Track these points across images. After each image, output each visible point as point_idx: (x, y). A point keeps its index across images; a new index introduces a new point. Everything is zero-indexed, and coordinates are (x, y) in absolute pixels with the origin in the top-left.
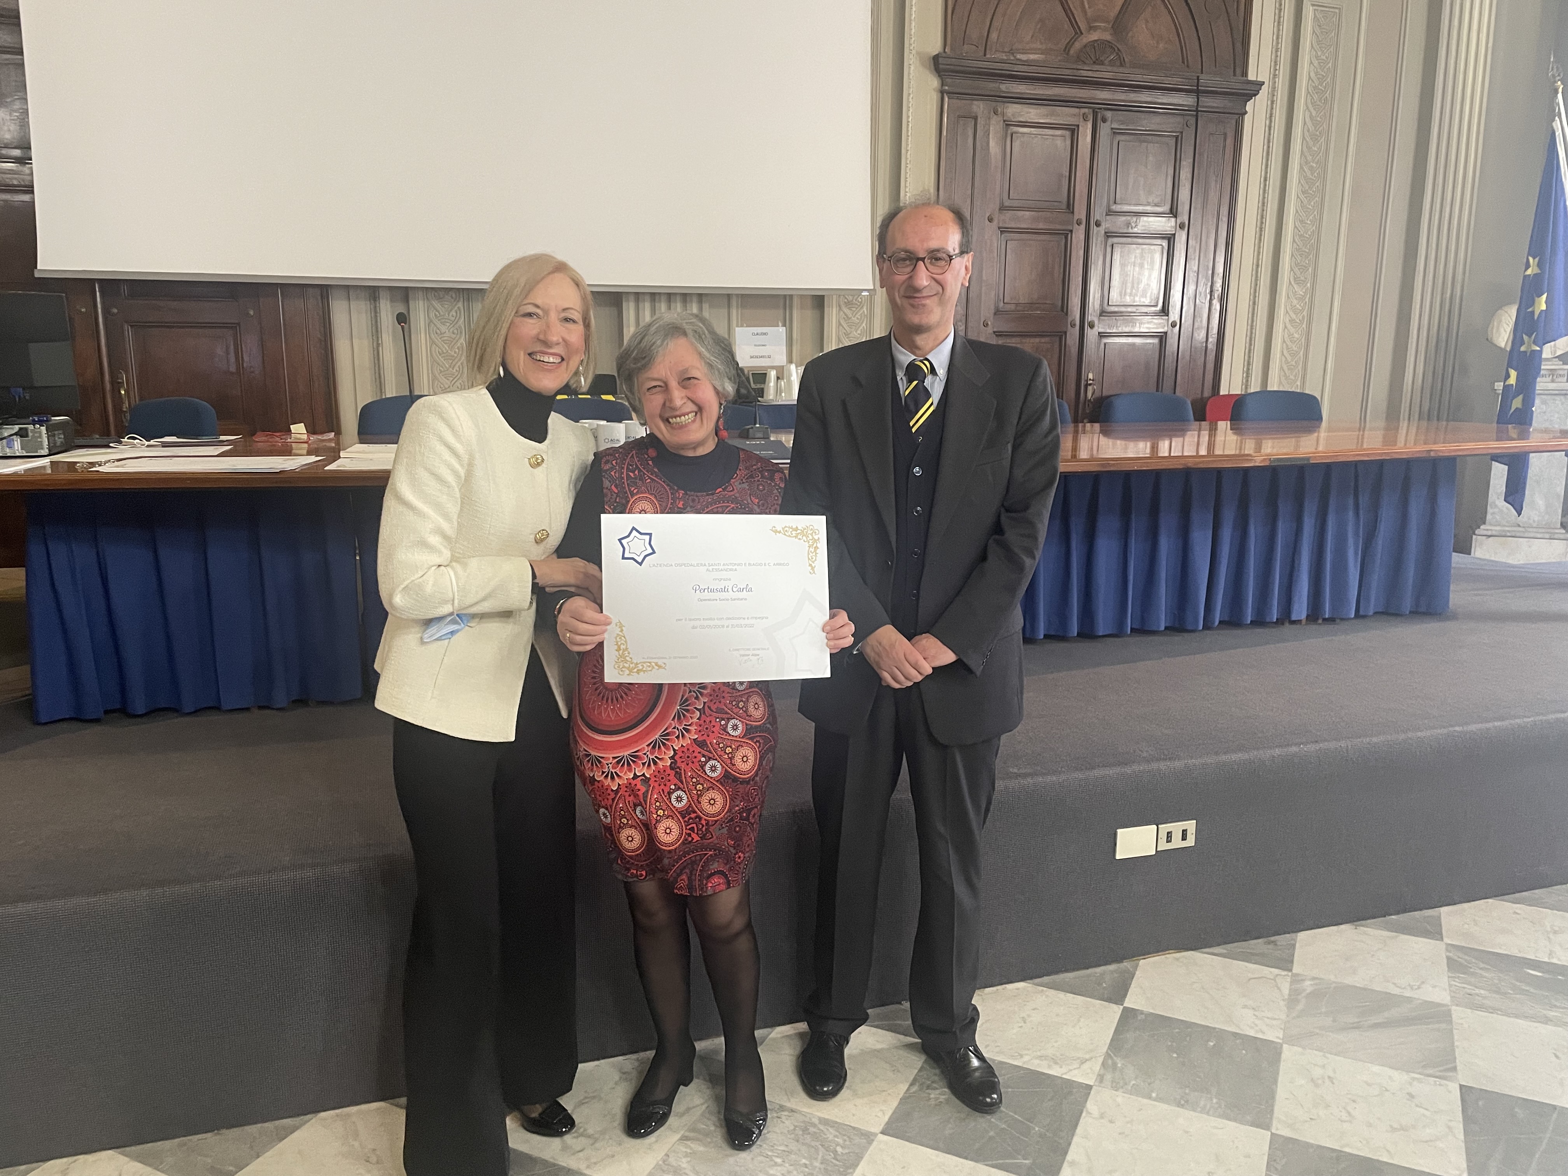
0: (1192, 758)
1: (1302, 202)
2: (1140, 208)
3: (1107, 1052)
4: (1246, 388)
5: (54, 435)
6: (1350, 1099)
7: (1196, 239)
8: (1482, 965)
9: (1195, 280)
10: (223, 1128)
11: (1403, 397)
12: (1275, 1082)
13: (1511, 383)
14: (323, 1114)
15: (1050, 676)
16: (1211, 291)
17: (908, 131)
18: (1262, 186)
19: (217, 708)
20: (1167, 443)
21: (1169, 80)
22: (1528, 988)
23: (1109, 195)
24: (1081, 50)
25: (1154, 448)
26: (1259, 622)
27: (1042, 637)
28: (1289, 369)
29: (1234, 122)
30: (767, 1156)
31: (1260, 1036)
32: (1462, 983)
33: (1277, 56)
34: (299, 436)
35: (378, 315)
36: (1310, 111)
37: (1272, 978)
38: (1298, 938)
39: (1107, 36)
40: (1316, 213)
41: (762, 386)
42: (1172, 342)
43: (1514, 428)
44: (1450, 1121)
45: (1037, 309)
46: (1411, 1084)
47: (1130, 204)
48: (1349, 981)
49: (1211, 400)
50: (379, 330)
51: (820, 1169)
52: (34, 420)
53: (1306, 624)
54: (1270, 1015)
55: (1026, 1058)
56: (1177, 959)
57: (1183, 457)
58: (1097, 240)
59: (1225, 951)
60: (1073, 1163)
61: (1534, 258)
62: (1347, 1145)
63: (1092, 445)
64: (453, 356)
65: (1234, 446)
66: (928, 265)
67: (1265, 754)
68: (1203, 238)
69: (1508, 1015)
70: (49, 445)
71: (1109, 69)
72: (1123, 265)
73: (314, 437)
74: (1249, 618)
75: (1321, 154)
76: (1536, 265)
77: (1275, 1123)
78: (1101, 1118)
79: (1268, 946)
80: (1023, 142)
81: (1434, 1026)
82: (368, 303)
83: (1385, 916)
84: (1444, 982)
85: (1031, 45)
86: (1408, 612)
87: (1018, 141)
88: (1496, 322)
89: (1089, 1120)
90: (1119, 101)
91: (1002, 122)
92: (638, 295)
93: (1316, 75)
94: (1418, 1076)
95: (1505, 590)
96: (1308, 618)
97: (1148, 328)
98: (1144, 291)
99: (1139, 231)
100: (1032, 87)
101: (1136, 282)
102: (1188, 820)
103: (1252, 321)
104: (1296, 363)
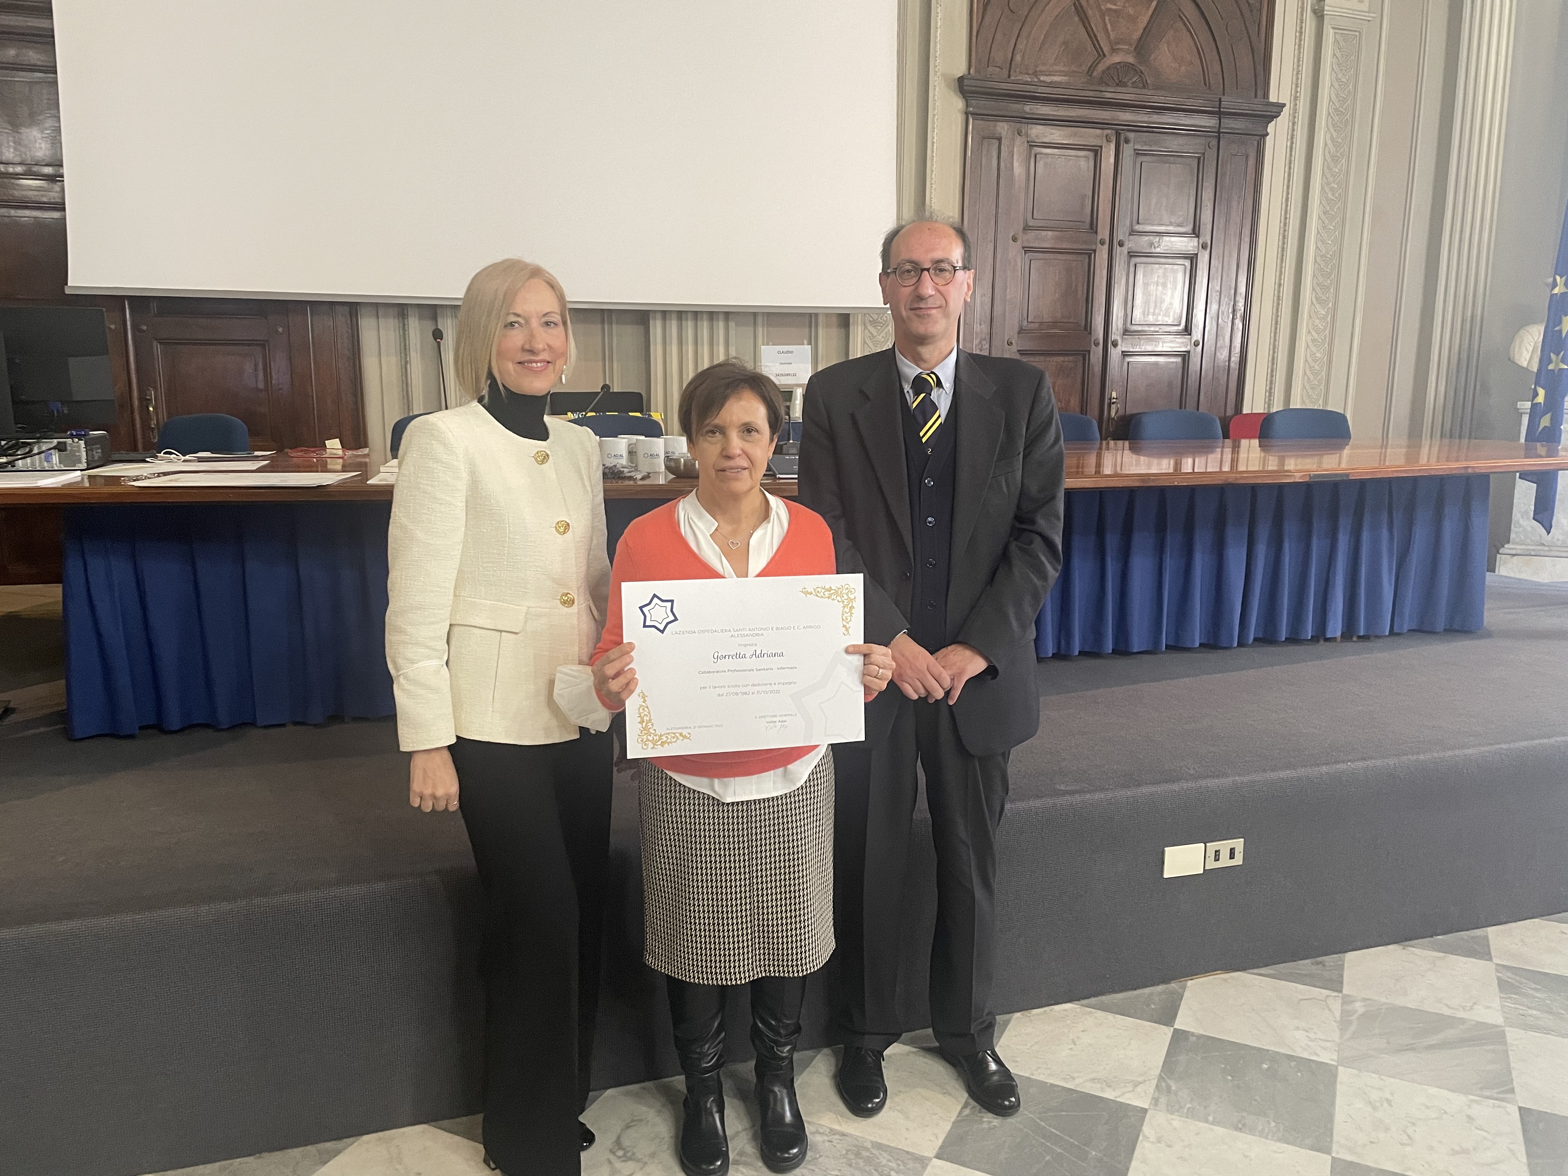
0: (1240, 775)
1: (1323, 223)
2: (1162, 229)
3: (1160, 1075)
4: (1269, 407)
5: (92, 450)
6: (1409, 1122)
7: (1219, 257)
8: (1533, 986)
9: (1218, 298)
10: (265, 1151)
11: (1425, 417)
12: (1333, 1104)
13: (1540, 401)
14: (366, 1138)
16: (1234, 311)
17: (933, 151)
18: (1284, 206)
19: (253, 724)
20: (1190, 461)
21: (1189, 102)
23: (1132, 213)
24: (1104, 72)
25: (1178, 465)
26: (1294, 639)
27: (1077, 653)
28: (1311, 388)
29: (1256, 143)
31: (1313, 1058)
32: (1514, 1004)
33: (1298, 79)
34: (334, 451)
35: (407, 332)
36: (1330, 133)
37: (1322, 999)
38: (1346, 958)
39: (1130, 59)
40: (1337, 233)
42: (1195, 360)
43: (1543, 446)
44: (1511, 1143)
45: (1061, 328)
46: (1469, 1106)
47: (1153, 225)
48: (1401, 1001)
49: (1235, 417)
50: (408, 347)
52: (72, 435)
53: (1342, 642)
54: (1321, 1036)
55: (1078, 1081)
56: (1226, 980)
57: (1206, 473)
58: (1120, 260)
59: (1274, 972)
61: (1561, 277)
62: (1409, 1169)
63: (1116, 462)
65: (1257, 463)
66: (933, 277)
67: (1313, 772)
68: (1225, 259)
69: (1561, 1035)
70: (87, 459)
71: (1131, 90)
72: (1146, 285)
73: (349, 453)
74: (1283, 635)
75: (1342, 176)
76: (1563, 283)
77: (1335, 1147)
78: (1159, 1142)
79: (1314, 967)
80: (1046, 164)
81: (1489, 1047)
82: (397, 321)
83: (1432, 936)
84: (1496, 1003)
85: (1056, 68)
86: (1442, 630)
87: (1041, 162)
88: (1518, 341)
89: (1147, 1144)
90: (1142, 122)
91: (1026, 143)
92: (665, 313)
93: (1337, 98)
94: (1476, 1098)
95: (1538, 609)
96: (1343, 636)
97: (1172, 347)
98: (1167, 309)
99: (1162, 251)
100: (1056, 109)
101: (1159, 301)
102: (1235, 839)
103: (1275, 340)
104: (1318, 381)
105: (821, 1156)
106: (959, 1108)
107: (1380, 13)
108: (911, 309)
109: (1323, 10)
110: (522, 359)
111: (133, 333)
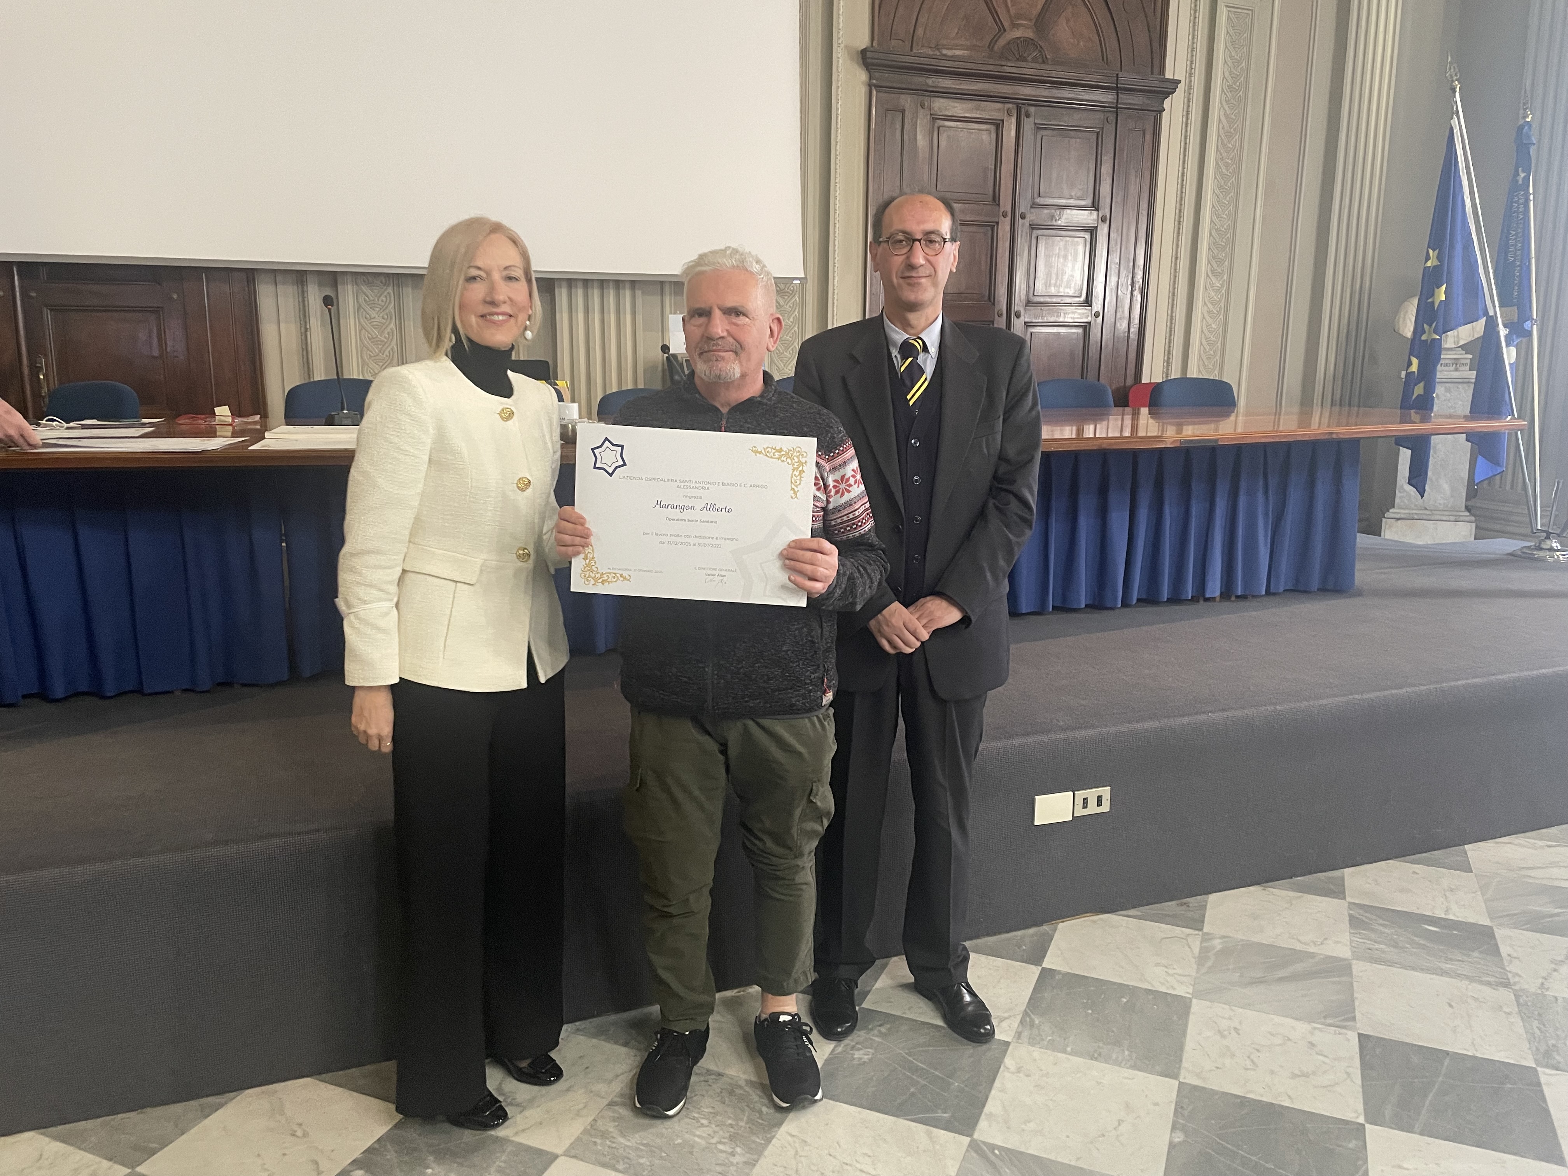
0: (1106, 726)
1: (1218, 197)
2: (1063, 202)
3: (1025, 1010)
4: (1167, 376)
6: (1254, 1048)
7: (1118, 230)
8: (1381, 922)
9: (1117, 271)
10: (147, 1107)
11: (1316, 387)
12: (1184, 1034)
13: (1413, 370)
14: (249, 1092)
16: (1133, 283)
17: (837, 123)
18: (1180, 181)
19: (139, 691)
20: (1092, 427)
21: (1089, 78)
22: (1422, 942)
23: (1032, 189)
24: (1004, 46)
25: (1080, 432)
26: (1175, 599)
28: (1207, 358)
29: (1152, 117)
30: (694, 1118)
31: (1170, 991)
32: (1363, 939)
33: (1192, 56)
34: (223, 418)
35: (306, 299)
36: (1224, 109)
37: (1182, 936)
38: (1209, 900)
39: (1030, 34)
40: (1231, 207)
42: (1095, 330)
43: (1416, 413)
44: (1349, 1067)
45: (966, 299)
46: (1312, 1034)
47: (1053, 198)
48: (1256, 938)
49: (1133, 388)
50: (307, 314)
51: (745, 1128)
53: (1220, 601)
54: (1179, 971)
56: (1094, 922)
57: (1107, 438)
58: (1022, 232)
59: (1140, 913)
60: (990, 1116)
61: (1434, 250)
62: (1250, 1092)
64: (383, 341)
67: (1176, 722)
68: (1124, 231)
69: (1404, 967)
71: (1032, 65)
72: (1048, 257)
73: (239, 420)
74: (1165, 595)
75: (1235, 151)
76: (1435, 257)
77: (1183, 1073)
78: (1018, 1072)
79: (1181, 908)
80: (949, 137)
81: (1334, 979)
82: (296, 287)
83: (1291, 878)
84: (1345, 937)
85: (956, 42)
86: (1316, 590)
87: (945, 135)
88: (1400, 313)
89: (1007, 1074)
90: (1041, 96)
91: (929, 116)
92: (571, 282)
93: (1230, 74)
94: (1319, 1026)
95: (1409, 569)
96: (1221, 596)
97: (1074, 318)
98: (1068, 282)
99: (1063, 224)
100: (958, 82)
101: (1060, 274)
102: (1103, 787)
103: (1172, 312)
104: (1214, 353)
105: (696, 1095)
108: (902, 278)
111: (22, 300)
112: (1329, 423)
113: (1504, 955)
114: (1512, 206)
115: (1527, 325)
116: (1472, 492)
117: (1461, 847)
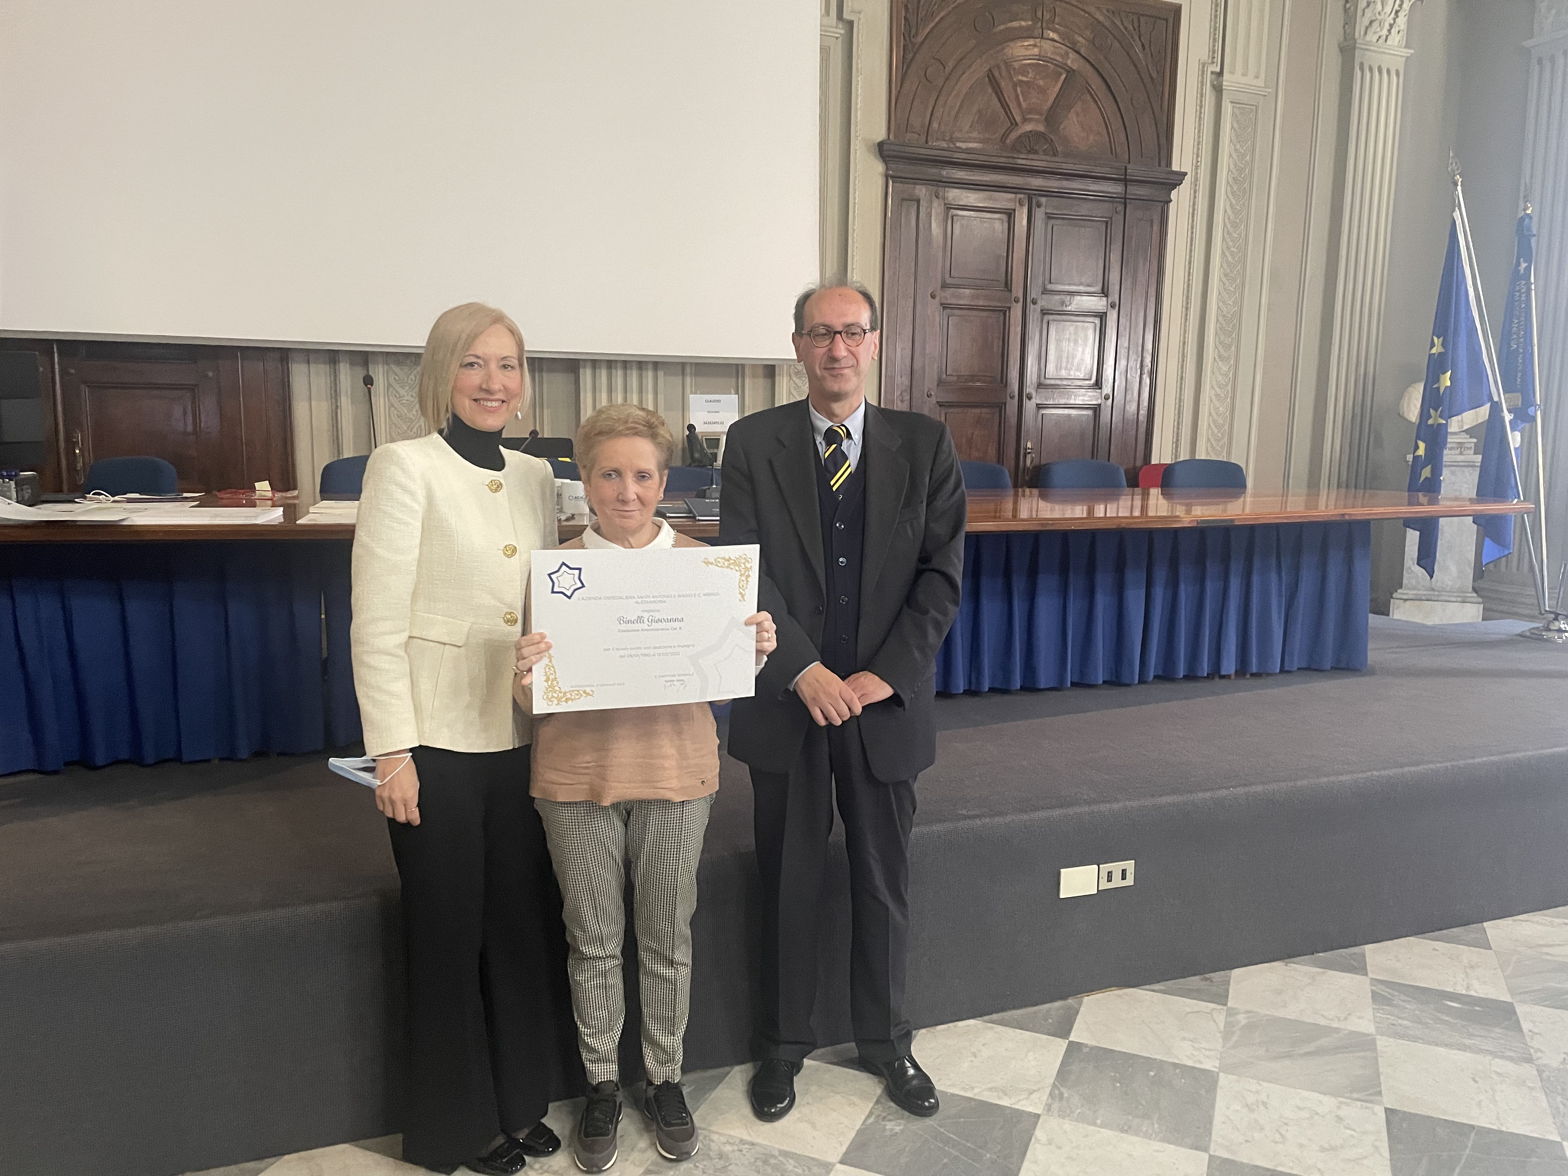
0: (1130, 800)
1: (1224, 285)
2: (1073, 288)
3: (1054, 1083)
4: (1176, 457)
5: (23, 489)
6: (1282, 1122)
7: (1127, 316)
8: (1403, 997)
9: (1126, 354)
11: (1323, 469)
12: (1212, 1106)
13: (1420, 454)
14: (287, 1157)
15: (996, 726)
16: (1142, 366)
17: (854, 212)
18: (1187, 268)
19: (178, 759)
20: (1102, 507)
21: (1100, 170)
22: (1447, 1018)
23: (1044, 275)
24: (1016, 140)
25: (1090, 511)
26: (1191, 676)
27: (987, 689)
28: (1215, 440)
29: (1160, 208)
31: (1198, 1066)
32: (1385, 1014)
33: (1198, 149)
34: (264, 493)
35: (338, 378)
36: (1229, 200)
37: (1207, 1011)
38: (1233, 975)
39: (1041, 128)
40: (1237, 294)
41: (715, 451)
42: (1105, 413)
43: (1424, 496)
44: (1376, 1140)
45: (978, 381)
46: (1339, 1108)
47: (1064, 284)
48: (1281, 1013)
49: (1143, 469)
50: (338, 392)
53: (1235, 679)
54: (1206, 1046)
55: (976, 1091)
56: (1119, 996)
57: (1118, 517)
58: (1033, 316)
59: (1162, 988)
61: (1438, 338)
62: (1279, 1165)
63: (1032, 508)
64: (412, 419)
65: (1166, 509)
67: (1198, 797)
68: (1133, 316)
69: (1429, 1043)
71: (1044, 157)
72: (1058, 341)
73: (278, 495)
74: (1181, 673)
75: (1241, 241)
76: (1440, 344)
77: (1213, 1146)
78: (1050, 1144)
79: (1204, 983)
80: (962, 226)
81: (1360, 1054)
82: (328, 366)
83: (1313, 954)
84: (1369, 1014)
85: (971, 135)
86: (1329, 668)
87: (958, 223)
88: (1406, 398)
89: (1038, 1146)
90: (1053, 187)
91: (943, 204)
92: (595, 363)
93: (1235, 167)
94: (1346, 1100)
96: (1237, 672)
97: (1083, 400)
98: (1079, 365)
99: (1073, 310)
100: (972, 173)
101: (1071, 357)
102: (1126, 860)
103: (1180, 395)
104: (1222, 434)
106: (863, 1117)
107: (1275, 88)
108: (825, 369)
109: (1222, 86)
110: (478, 397)
111: (61, 377)
112: (1335, 505)
113: (1525, 1030)
114: (1514, 295)
115: (1531, 410)
116: (1479, 572)
117: (1480, 925)
